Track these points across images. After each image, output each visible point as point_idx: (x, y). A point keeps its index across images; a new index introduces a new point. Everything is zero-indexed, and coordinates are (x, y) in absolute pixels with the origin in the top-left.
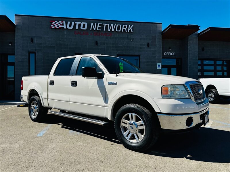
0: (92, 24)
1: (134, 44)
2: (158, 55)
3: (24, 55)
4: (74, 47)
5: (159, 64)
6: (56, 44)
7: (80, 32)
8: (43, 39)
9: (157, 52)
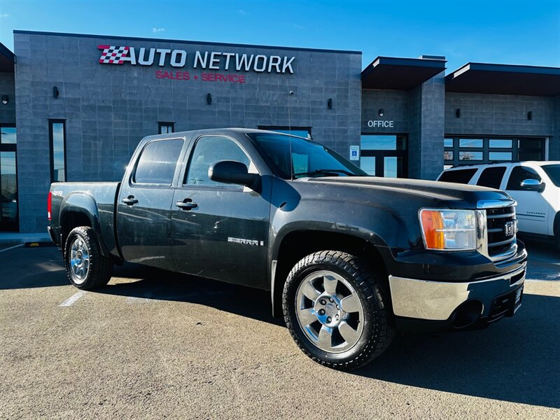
0: (198, 54)
1: (296, 101)
2: (352, 127)
3: (39, 127)
4: (156, 108)
5: (353, 148)
6: (114, 101)
7: (169, 73)
8: (82, 88)
9: (350, 121)
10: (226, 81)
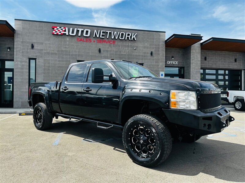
0: (95, 31)
1: (137, 52)
2: (161, 64)
3: (24, 61)
4: (76, 54)
5: (161, 73)
6: (58, 50)
7: (83, 40)
8: (44, 45)
9: (160, 61)
10: (107, 43)
